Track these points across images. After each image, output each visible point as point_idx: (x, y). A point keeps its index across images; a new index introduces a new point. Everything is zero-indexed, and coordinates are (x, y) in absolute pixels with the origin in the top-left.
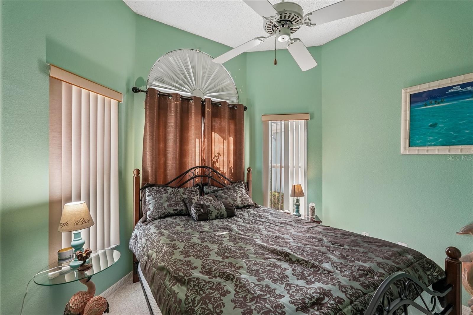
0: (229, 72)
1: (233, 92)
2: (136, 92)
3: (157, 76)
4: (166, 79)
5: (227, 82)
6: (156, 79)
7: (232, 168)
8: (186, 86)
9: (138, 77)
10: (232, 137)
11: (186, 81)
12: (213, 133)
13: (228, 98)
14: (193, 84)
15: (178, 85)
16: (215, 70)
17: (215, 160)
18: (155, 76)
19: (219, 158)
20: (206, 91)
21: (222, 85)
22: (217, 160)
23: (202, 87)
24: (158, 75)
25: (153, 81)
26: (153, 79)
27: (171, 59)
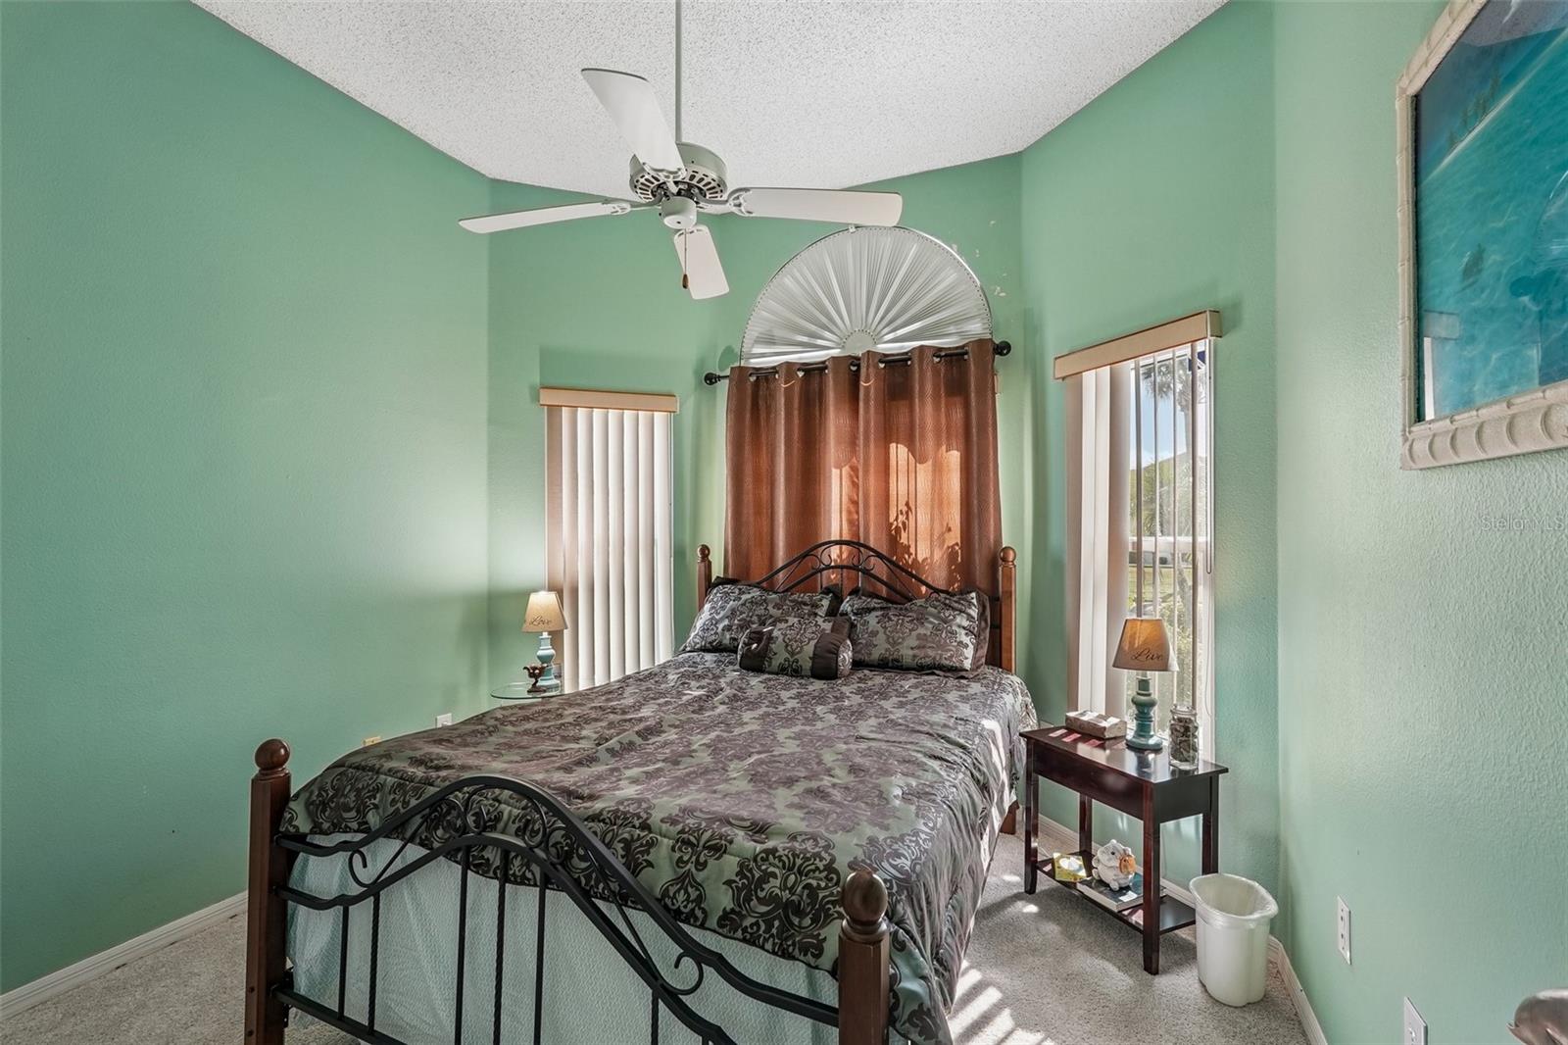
0: (952, 248)
1: (972, 302)
2: (711, 383)
3: (761, 333)
4: (779, 333)
5: (949, 277)
6: (759, 341)
7: (957, 548)
8: (827, 334)
9: (723, 348)
10: (958, 450)
11: (824, 320)
12: (893, 446)
13: (952, 328)
14: (843, 322)
15: (805, 339)
16: (907, 255)
17: (900, 525)
18: (756, 334)
19: (907, 518)
20: (879, 329)
21: (936, 291)
22: (904, 523)
23: (870, 321)
24: (761, 330)
25: (753, 347)
26: (752, 342)
27: (788, 281)
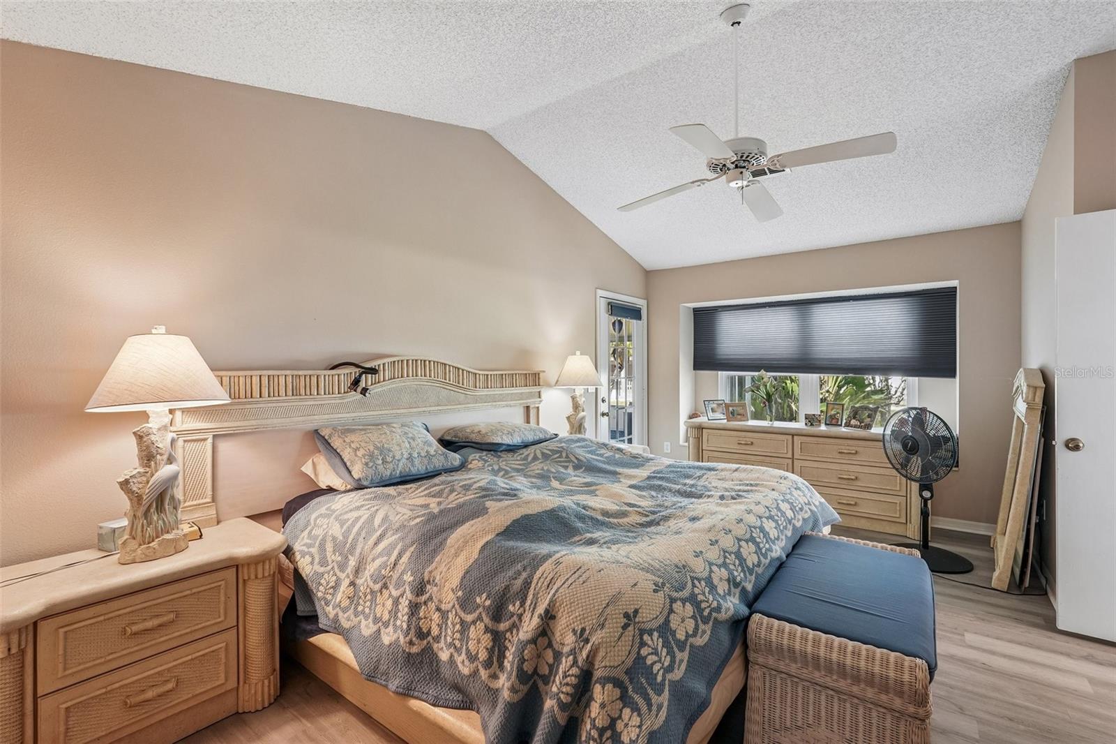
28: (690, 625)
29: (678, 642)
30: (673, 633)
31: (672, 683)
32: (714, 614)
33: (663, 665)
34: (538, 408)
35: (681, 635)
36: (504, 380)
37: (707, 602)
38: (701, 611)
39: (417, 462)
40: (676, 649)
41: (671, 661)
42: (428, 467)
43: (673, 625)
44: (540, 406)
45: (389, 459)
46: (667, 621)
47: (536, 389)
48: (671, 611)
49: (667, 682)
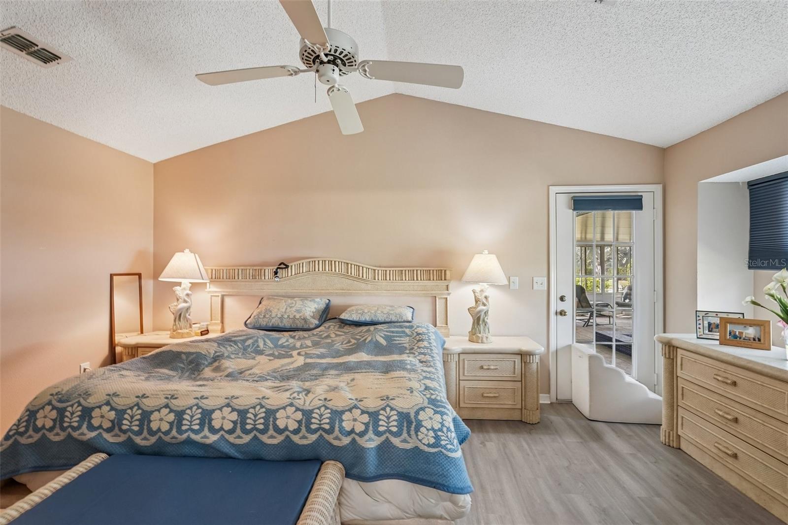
28: (49, 424)
29: (35, 425)
30: (36, 419)
31: (16, 441)
32: (70, 430)
33: (18, 429)
34: (446, 298)
35: (39, 423)
36: (404, 275)
37: (71, 419)
38: (62, 421)
39: (285, 321)
40: (31, 428)
41: (24, 431)
42: (292, 325)
43: (38, 415)
44: (448, 297)
45: (267, 316)
46: (37, 411)
47: (443, 284)
48: (43, 408)
49: (14, 438)
